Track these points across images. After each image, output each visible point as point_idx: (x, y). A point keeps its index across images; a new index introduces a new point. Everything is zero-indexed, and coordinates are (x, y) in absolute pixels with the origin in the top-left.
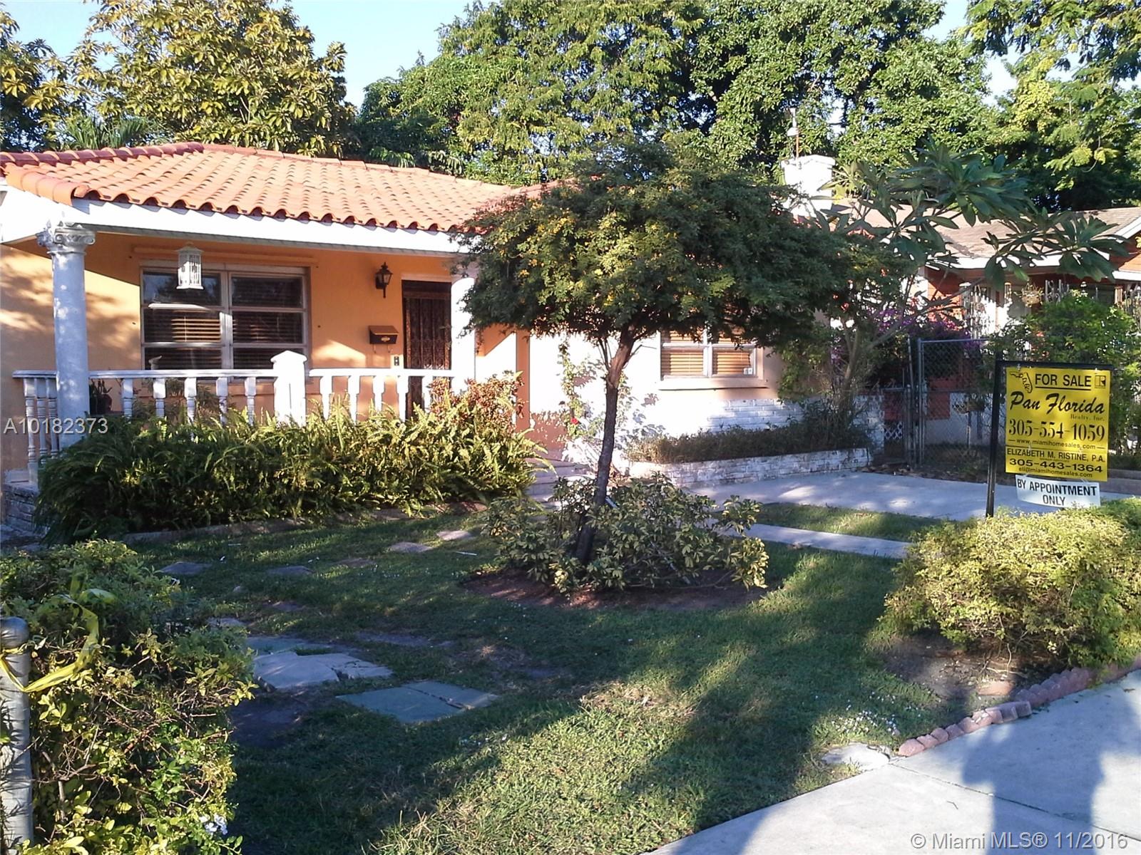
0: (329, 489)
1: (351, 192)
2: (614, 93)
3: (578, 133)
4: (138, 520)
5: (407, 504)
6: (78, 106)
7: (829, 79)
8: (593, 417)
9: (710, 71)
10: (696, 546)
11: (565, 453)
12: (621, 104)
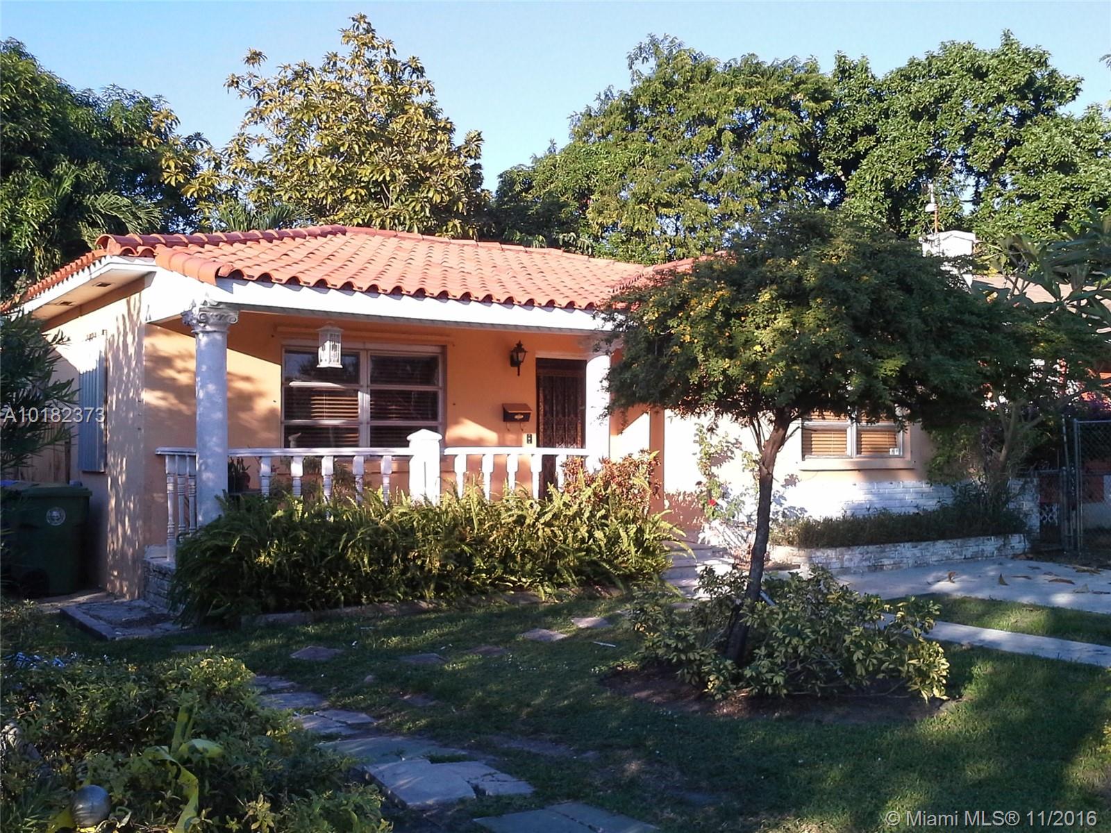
0: (462, 571)
1: (487, 271)
2: (742, 174)
3: (706, 214)
4: (271, 601)
5: (540, 588)
6: (231, 194)
7: (959, 157)
8: (731, 497)
9: (839, 151)
10: (869, 652)
11: (701, 536)
12: (749, 185)
